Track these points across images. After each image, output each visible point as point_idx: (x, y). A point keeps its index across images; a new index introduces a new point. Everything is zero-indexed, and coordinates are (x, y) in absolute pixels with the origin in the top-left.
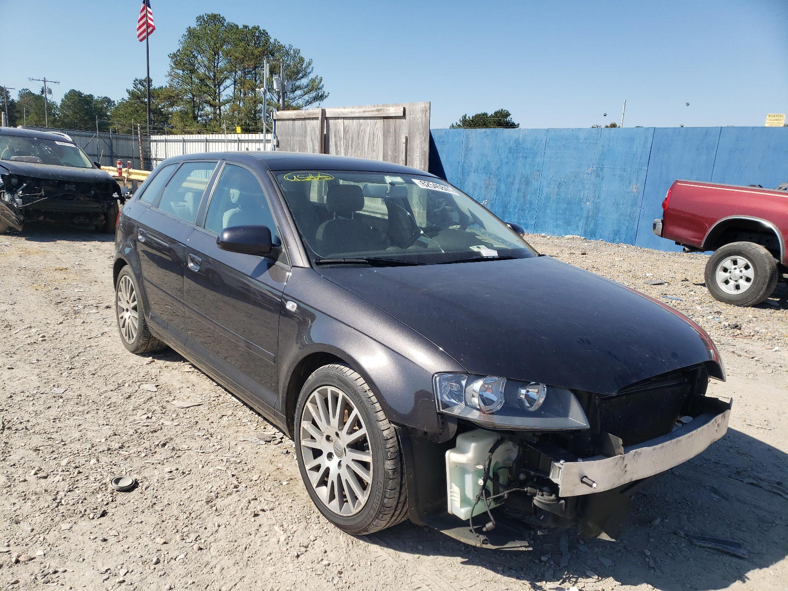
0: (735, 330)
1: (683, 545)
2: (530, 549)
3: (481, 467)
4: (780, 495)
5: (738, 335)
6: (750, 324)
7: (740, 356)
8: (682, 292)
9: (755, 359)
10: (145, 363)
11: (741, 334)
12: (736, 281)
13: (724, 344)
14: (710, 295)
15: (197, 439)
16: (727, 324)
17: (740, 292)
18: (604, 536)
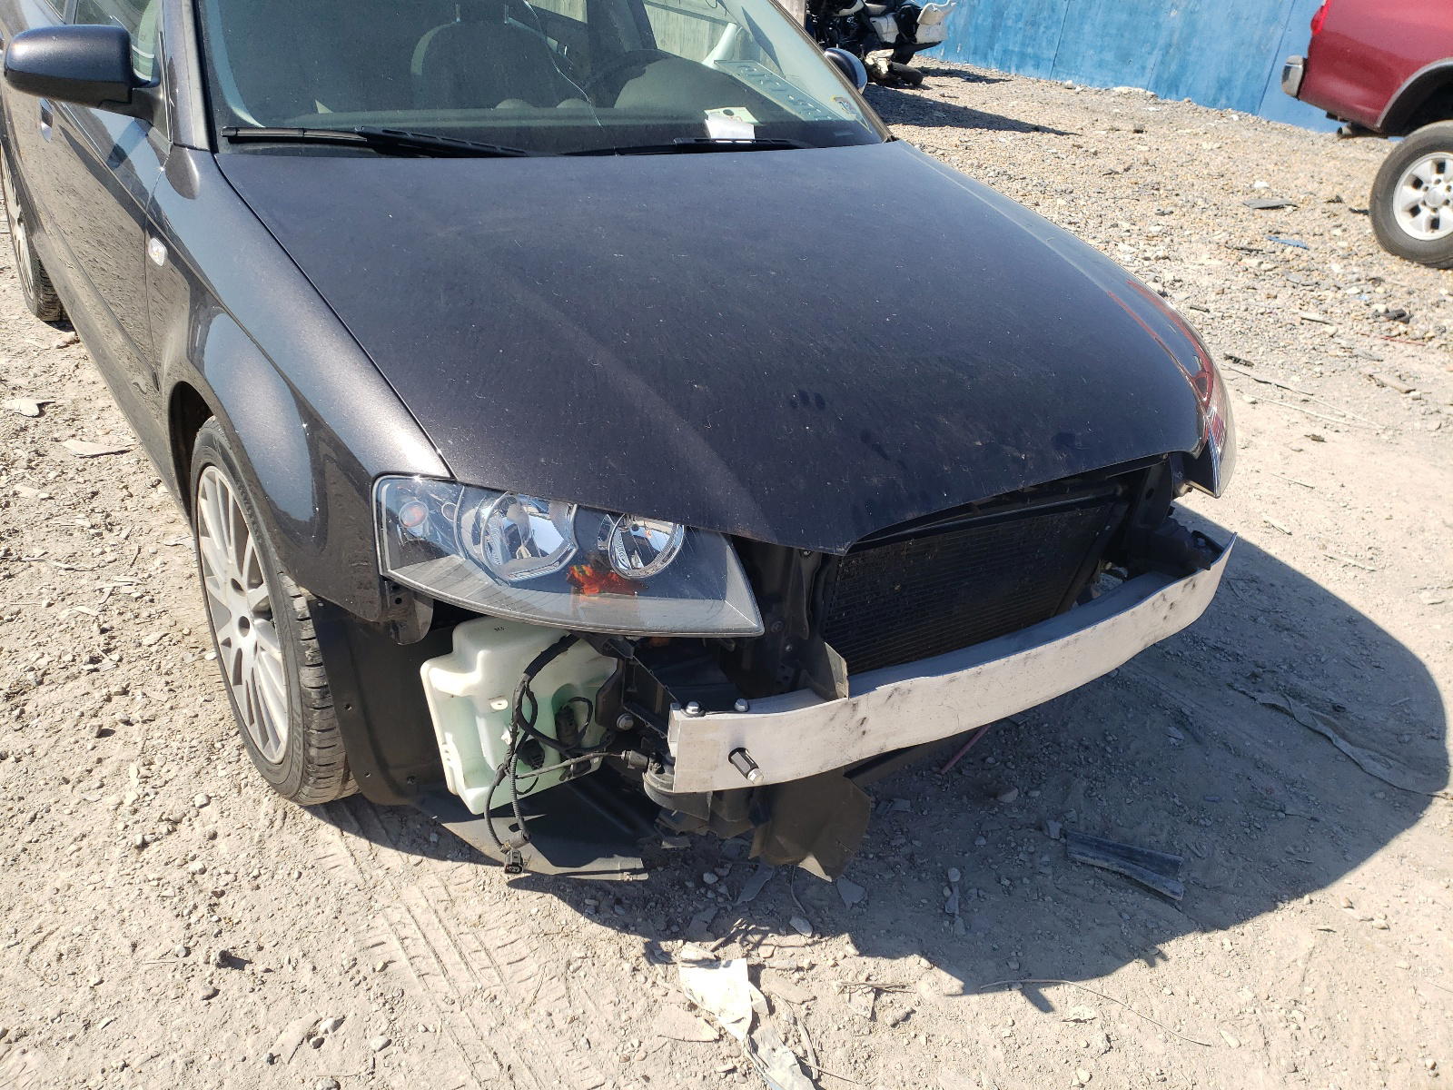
0: (1396, 323)
1: (1046, 858)
2: (644, 877)
3: (502, 705)
4: (1329, 739)
5: (1400, 335)
6: (1437, 310)
7: (1382, 385)
8: (1317, 229)
9: (1412, 394)
10: (55, 346)
11: (1406, 333)
12: (1435, 210)
13: (1356, 356)
14: (1374, 238)
15: (76, 534)
16: (1381, 309)
17: (1438, 234)
18: (811, 865)
